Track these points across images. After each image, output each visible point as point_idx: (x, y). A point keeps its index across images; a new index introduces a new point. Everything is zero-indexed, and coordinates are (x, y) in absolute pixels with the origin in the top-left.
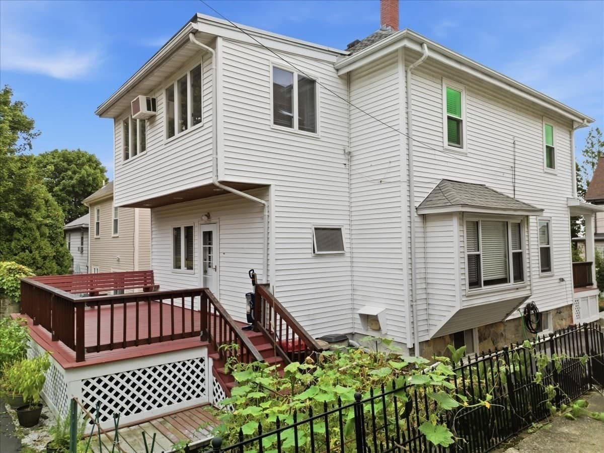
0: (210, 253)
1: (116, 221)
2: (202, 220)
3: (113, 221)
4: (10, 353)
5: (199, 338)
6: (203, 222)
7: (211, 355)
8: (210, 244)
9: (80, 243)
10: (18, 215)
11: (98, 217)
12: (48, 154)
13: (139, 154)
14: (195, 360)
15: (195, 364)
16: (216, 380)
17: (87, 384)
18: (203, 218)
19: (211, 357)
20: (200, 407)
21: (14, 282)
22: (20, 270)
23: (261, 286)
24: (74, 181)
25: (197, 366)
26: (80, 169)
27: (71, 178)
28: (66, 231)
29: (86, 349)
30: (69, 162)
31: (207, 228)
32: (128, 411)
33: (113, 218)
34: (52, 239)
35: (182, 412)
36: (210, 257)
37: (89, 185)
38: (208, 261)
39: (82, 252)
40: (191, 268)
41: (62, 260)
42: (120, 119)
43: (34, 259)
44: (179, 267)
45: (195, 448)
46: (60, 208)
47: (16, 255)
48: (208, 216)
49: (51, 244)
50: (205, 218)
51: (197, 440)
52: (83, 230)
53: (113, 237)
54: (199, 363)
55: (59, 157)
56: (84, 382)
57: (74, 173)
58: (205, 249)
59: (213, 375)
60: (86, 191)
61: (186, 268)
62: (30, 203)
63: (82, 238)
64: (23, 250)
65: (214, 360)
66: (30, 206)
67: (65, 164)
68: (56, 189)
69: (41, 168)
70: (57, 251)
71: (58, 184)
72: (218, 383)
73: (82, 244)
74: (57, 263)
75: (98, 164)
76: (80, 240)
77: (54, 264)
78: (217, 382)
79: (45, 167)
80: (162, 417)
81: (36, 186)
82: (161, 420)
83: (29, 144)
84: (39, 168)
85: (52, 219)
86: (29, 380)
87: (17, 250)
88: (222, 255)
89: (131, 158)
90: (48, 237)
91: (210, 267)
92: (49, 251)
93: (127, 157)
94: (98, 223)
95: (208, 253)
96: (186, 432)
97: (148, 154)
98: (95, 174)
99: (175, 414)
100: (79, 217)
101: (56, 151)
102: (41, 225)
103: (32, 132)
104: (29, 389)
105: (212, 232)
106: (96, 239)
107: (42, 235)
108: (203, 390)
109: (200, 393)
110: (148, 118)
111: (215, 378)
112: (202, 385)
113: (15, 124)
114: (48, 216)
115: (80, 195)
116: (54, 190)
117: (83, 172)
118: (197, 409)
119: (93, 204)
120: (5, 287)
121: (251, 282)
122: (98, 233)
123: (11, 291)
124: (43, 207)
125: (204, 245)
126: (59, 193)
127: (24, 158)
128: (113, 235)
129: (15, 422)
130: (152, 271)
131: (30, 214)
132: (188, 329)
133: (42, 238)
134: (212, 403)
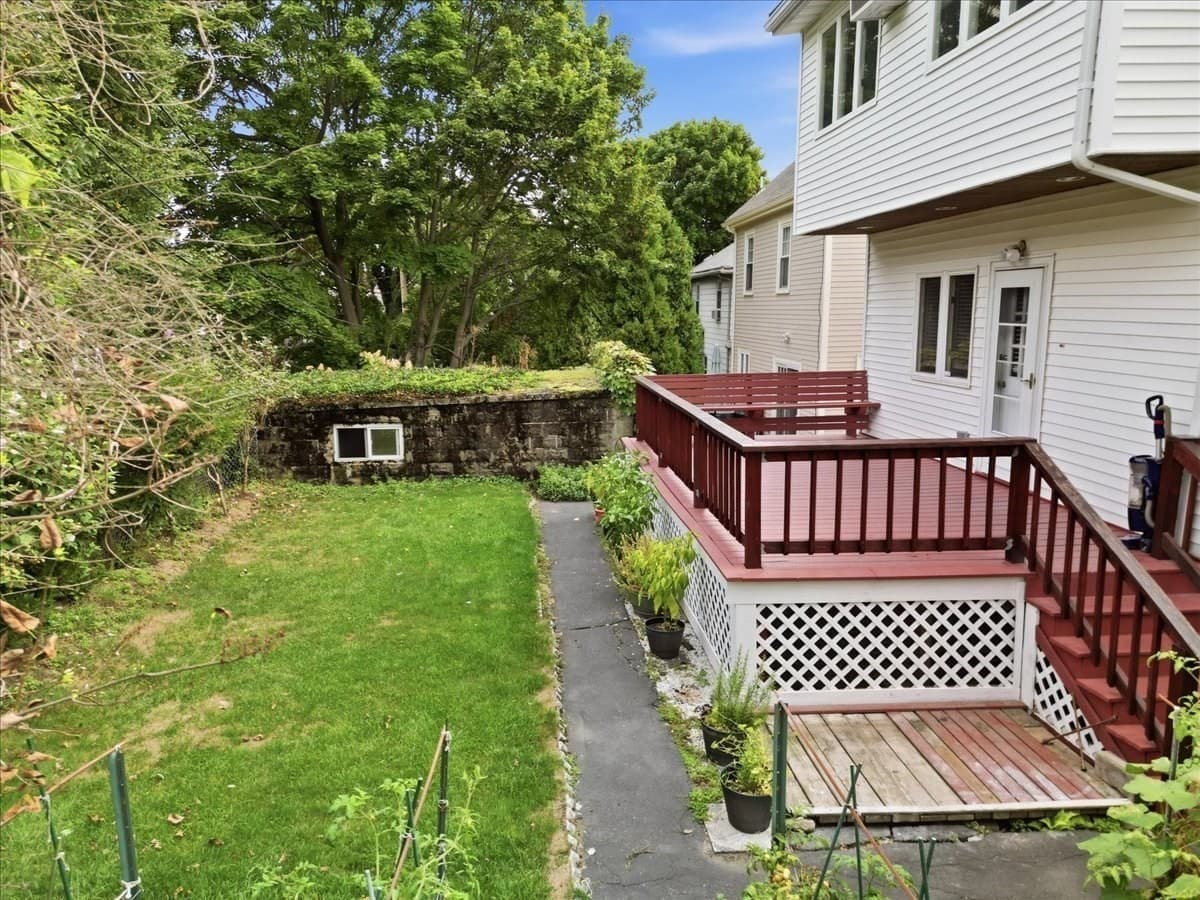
0: (1016, 341)
1: (785, 261)
2: (1004, 258)
3: (779, 262)
4: (629, 517)
5: (1001, 554)
6: (1006, 265)
7: (1031, 599)
8: (1018, 319)
9: (715, 303)
10: (623, 255)
11: (751, 254)
12: (663, 135)
13: (856, 109)
14: (991, 603)
15: (990, 612)
16: (1045, 659)
17: (766, 613)
18: (1009, 255)
19: (1032, 604)
20: (1000, 708)
21: (624, 380)
22: (632, 359)
23: (1185, 444)
24: (706, 184)
25: (996, 618)
26: (717, 158)
27: (702, 178)
28: (695, 280)
29: (763, 546)
30: (698, 145)
31: (1015, 280)
32: (841, 681)
33: (780, 256)
34: (674, 296)
35: (957, 709)
36: (1016, 351)
37: (732, 188)
38: (1009, 362)
39: (719, 320)
40: (963, 374)
41: (687, 334)
42: (815, 32)
43: (646, 333)
44: (932, 370)
45: (1007, 817)
46: (686, 240)
47: (620, 326)
48: (1022, 249)
49: (672, 306)
50: (1013, 255)
51: (1008, 801)
52: (721, 279)
53: (779, 295)
54: (1002, 612)
55: (682, 137)
56: (761, 609)
57: (707, 166)
58: (1003, 332)
59: (1038, 646)
60: (727, 199)
61: (949, 373)
62: (640, 232)
63: (719, 294)
64: (631, 316)
65: (1043, 613)
66: (638, 237)
67: (692, 151)
68: (678, 200)
69: (655, 163)
70: (681, 320)
71: (679, 192)
72: (1051, 669)
73: (719, 305)
74: (680, 341)
75: (747, 143)
76: (715, 297)
77: (677, 342)
78: (1048, 665)
79: (661, 159)
80: (914, 711)
81: (648, 199)
82: (911, 716)
83: (636, 118)
84: (650, 162)
85: (674, 261)
86: (664, 580)
87: (622, 317)
88: (1054, 348)
89: (836, 121)
90: (668, 294)
91: (1014, 374)
92: (669, 319)
93: (826, 119)
94: (750, 267)
95: (1011, 338)
96: (977, 767)
97: (882, 104)
98: (743, 164)
99: (943, 710)
100: (712, 253)
101: (676, 128)
102: (656, 271)
103: (642, 93)
104: (663, 593)
105: (1027, 289)
106: (746, 296)
107: (658, 291)
108: (1007, 672)
109: (1001, 677)
110: (884, 13)
111: (1042, 656)
112: (1006, 661)
113: (616, 82)
114: (667, 256)
115: (717, 210)
116: (675, 203)
117: (723, 163)
118: (993, 711)
119: (741, 229)
120: (612, 390)
121: (1152, 429)
122: (749, 286)
123: (621, 396)
124: (659, 239)
125: (1001, 321)
126: (682, 209)
127: (630, 146)
128: (779, 291)
129: (643, 643)
130: (865, 372)
131: (640, 252)
132: (977, 531)
133: (660, 296)
134: (1030, 706)
